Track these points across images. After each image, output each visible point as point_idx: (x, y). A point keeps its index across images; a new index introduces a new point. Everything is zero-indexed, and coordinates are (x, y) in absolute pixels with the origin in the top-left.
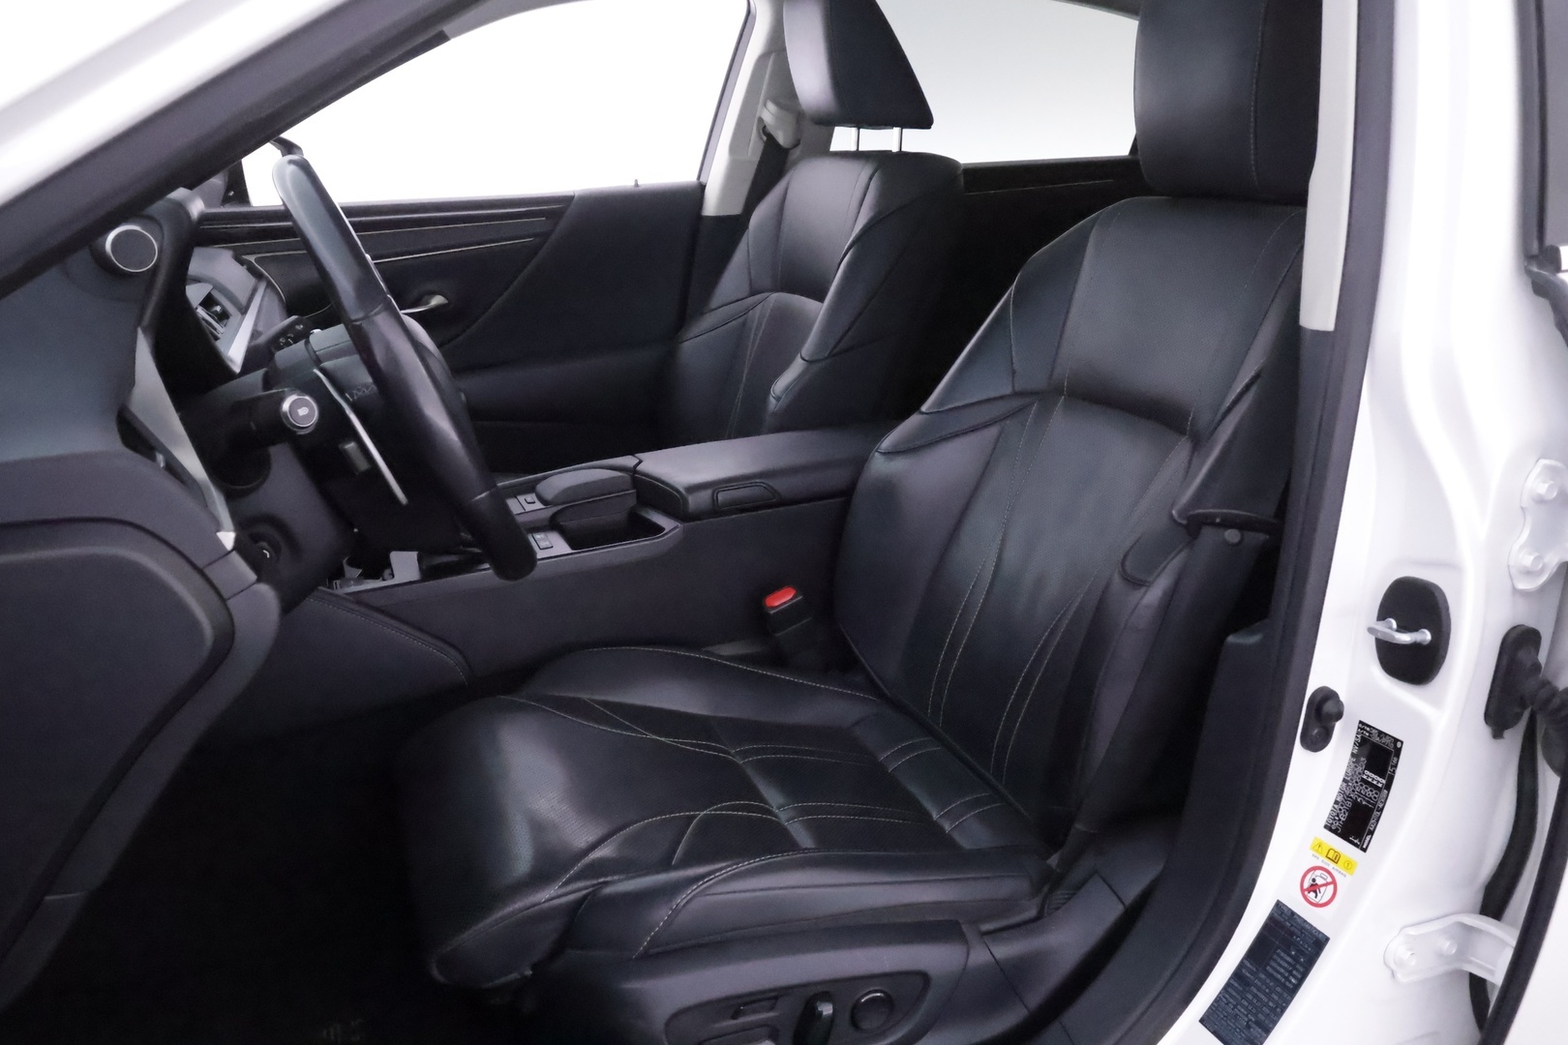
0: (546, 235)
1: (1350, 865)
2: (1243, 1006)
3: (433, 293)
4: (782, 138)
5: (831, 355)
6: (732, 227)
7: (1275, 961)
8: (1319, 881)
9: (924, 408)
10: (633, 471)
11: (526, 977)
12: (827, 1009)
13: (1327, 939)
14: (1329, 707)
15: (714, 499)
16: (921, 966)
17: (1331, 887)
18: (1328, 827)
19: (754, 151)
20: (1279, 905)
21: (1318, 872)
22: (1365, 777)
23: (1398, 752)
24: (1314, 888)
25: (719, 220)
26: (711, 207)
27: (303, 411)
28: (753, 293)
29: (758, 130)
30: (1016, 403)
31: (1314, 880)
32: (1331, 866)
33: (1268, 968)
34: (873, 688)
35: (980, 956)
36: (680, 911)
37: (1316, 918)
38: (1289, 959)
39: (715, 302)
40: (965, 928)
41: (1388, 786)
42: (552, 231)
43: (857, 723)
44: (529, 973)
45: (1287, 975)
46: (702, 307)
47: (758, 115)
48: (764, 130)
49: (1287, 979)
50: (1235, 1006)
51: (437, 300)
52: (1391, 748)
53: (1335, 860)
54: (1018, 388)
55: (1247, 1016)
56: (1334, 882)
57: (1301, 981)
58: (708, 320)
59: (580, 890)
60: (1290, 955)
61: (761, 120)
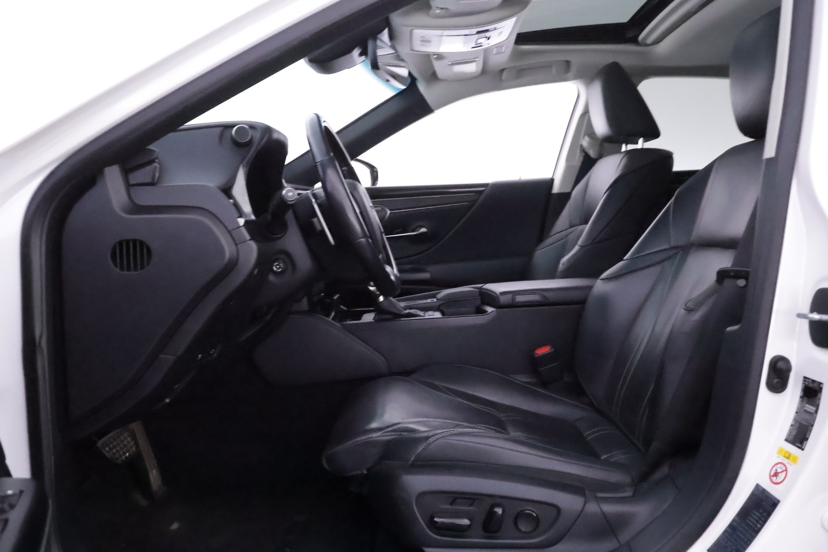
0: (476, 201)
1: (795, 460)
2: (731, 541)
3: (422, 227)
4: (592, 153)
5: (591, 244)
6: (564, 197)
7: (751, 517)
8: (779, 470)
9: (625, 258)
10: (481, 288)
11: (364, 474)
12: (499, 511)
13: (779, 502)
14: (780, 365)
15: (513, 299)
16: (555, 502)
17: (785, 473)
18: (786, 440)
19: (578, 160)
20: (758, 486)
21: (779, 465)
22: (806, 408)
23: (821, 389)
24: (776, 474)
25: (559, 195)
26: (556, 189)
27: (290, 194)
28: (571, 226)
29: (581, 151)
30: (674, 252)
31: (776, 470)
32: (786, 461)
33: (748, 521)
34: (591, 404)
35: (592, 507)
36: (430, 444)
37: (774, 491)
38: (758, 514)
39: (553, 233)
40: (587, 492)
41: (816, 412)
42: (477, 200)
43: (578, 420)
44: (365, 472)
45: (755, 523)
46: (548, 236)
47: (580, 143)
48: (583, 150)
49: (756, 526)
50: (727, 542)
51: (423, 230)
52: (817, 389)
53: (788, 458)
54: (673, 244)
55: (731, 546)
56: (786, 470)
57: (762, 526)
58: (549, 241)
59: (392, 435)
60: (758, 512)
61: (581, 146)
